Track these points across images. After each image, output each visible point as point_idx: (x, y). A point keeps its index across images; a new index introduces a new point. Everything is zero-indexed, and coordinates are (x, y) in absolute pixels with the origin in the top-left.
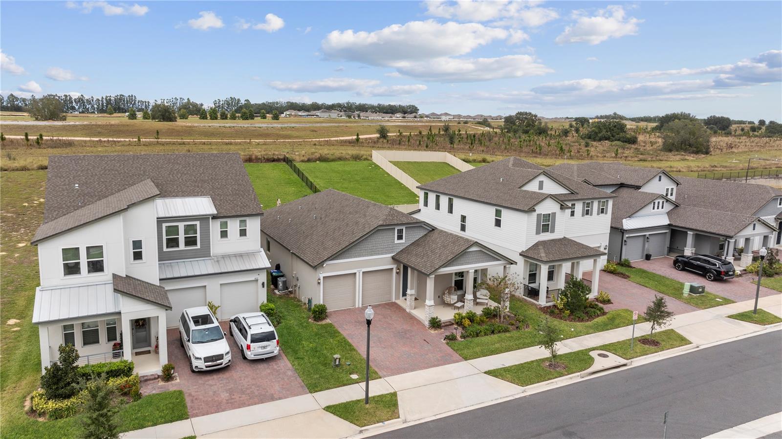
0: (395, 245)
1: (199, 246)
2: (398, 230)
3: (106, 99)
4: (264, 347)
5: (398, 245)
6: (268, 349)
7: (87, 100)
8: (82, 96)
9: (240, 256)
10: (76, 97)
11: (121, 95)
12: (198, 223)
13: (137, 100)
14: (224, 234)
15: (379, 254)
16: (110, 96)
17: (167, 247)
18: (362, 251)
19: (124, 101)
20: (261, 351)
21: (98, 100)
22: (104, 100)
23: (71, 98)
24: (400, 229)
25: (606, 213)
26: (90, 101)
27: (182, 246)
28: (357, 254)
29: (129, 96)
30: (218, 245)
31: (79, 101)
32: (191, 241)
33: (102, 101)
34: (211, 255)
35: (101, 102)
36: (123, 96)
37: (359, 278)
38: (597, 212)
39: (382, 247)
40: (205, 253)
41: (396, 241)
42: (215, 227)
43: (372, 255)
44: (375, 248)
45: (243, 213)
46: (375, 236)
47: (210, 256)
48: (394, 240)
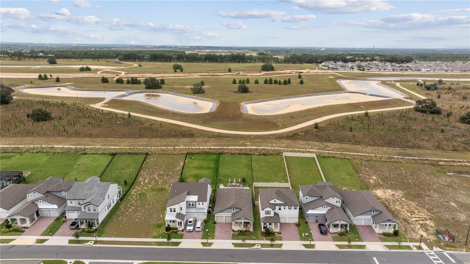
6: (199, 230)
9: (202, 209)
12: (194, 202)
14: (199, 204)
17: (189, 206)
25: (297, 209)
28: (223, 213)
32: (193, 205)
34: (197, 208)
37: (224, 217)
38: (293, 209)
41: (233, 211)
42: (197, 203)
44: (228, 212)
46: (228, 209)
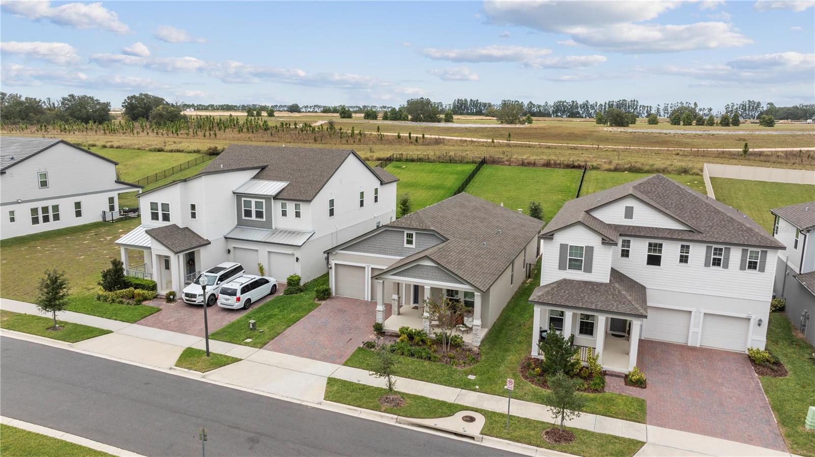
0: (405, 249)
1: (264, 219)
2: (407, 234)
3: (609, 105)
4: (227, 300)
5: (407, 249)
6: (229, 302)
7: (591, 105)
8: (587, 101)
10: (582, 103)
11: (623, 100)
12: (264, 201)
13: (639, 104)
14: (284, 214)
15: (387, 254)
16: (613, 101)
17: (245, 216)
18: (370, 248)
19: (626, 105)
20: (224, 301)
21: (601, 105)
22: (607, 105)
23: (577, 104)
24: (410, 234)
25: (762, 270)
26: (594, 107)
27: (254, 217)
28: (365, 250)
29: (632, 101)
30: (278, 221)
31: (584, 107)
32: (259, 214)
33: (605, 106)
34: (273, 227)
35: (603, 107)
36: (625, 101)
37: (368, 273)
38: (739, 265)
39: (391, 248)
40: (268, 225)
41: (406, 245)
42: (277, 207)
43: (380, 253)
44: (383, 247)
45: (297, 198)
46: (383, 235)
47: (272, 229)
48: (404, 243)
